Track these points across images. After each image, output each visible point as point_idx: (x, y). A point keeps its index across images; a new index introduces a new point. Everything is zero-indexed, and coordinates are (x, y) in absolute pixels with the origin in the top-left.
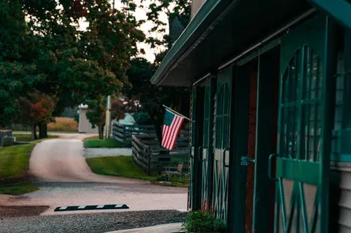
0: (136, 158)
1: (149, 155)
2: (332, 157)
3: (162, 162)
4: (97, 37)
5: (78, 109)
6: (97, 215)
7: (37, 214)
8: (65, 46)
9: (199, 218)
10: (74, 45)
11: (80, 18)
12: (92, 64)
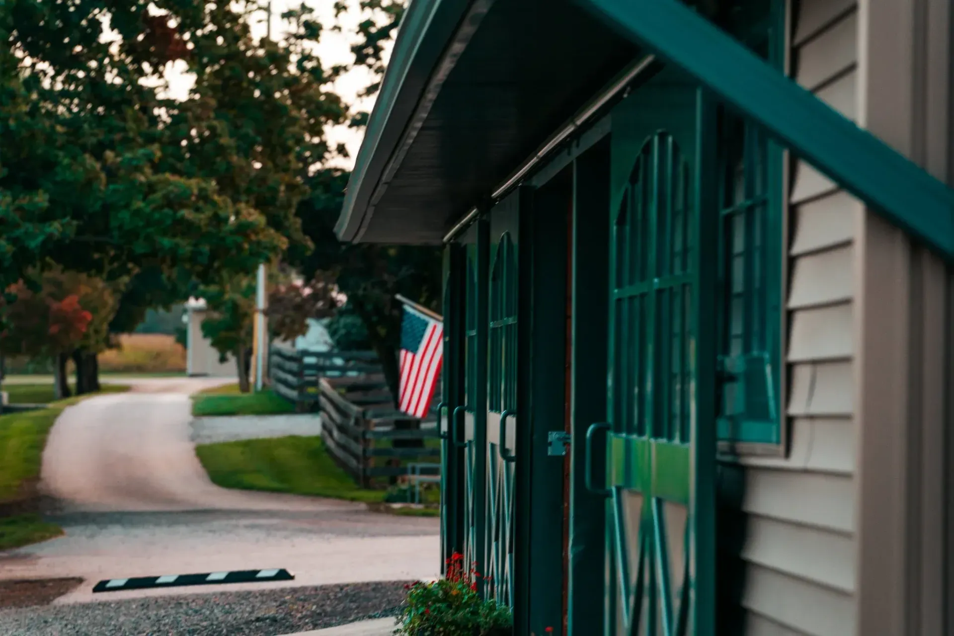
0: (330, 443)
1: (364, 433)
2: (723, 428)
3: (400, 450)
4: (212, 115)
5: (185, 311)
6: (206, 599)
7: (45, 600)
8: (128, 143)
9: (438, 600)
10: (151, 139)
11: (169, 64)
12: (201, 190)
